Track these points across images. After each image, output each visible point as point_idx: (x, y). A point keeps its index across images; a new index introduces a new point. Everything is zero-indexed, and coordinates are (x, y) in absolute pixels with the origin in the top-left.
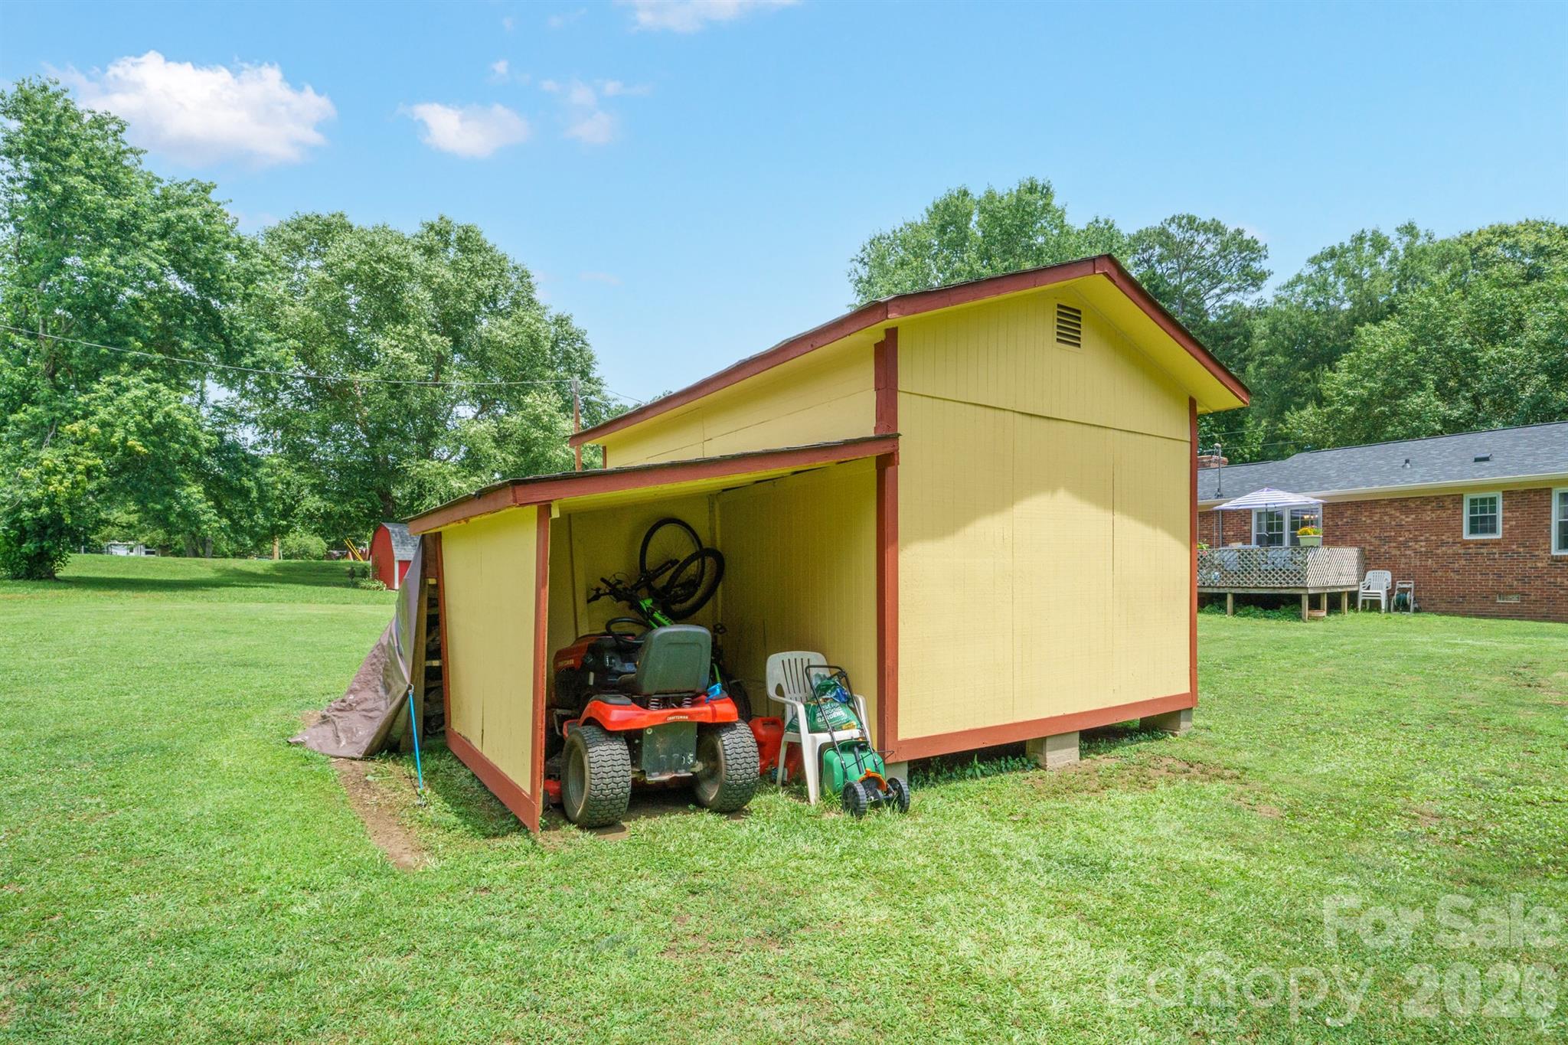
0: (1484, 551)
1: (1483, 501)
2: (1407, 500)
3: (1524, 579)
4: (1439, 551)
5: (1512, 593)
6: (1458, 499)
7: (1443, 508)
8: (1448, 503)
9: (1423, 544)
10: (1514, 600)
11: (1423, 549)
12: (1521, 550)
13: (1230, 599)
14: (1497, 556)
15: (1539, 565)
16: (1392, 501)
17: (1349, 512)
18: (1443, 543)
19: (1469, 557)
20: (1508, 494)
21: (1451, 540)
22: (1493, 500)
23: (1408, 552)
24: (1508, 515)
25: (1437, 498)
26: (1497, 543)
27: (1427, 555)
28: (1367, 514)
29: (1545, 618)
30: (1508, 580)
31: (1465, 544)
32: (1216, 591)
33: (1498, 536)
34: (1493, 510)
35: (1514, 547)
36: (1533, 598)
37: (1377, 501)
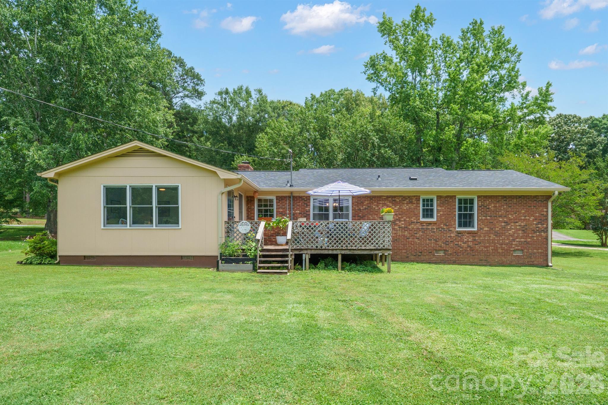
0: (430, 227)
1: (428, 200)
2: (395, 197)
3: (446, 243)
4: (410, 227)
5: (441, 250)
6: (418, 198)
7: (411, 203)
8: (414, 201)
9: (403, 222)
10: (441, 254)
11: (403, 226)
12: (445, 227)
13: (340, 257)
14: (435, 230)
15: (452, 235)
16: (388, 197)
17: (366, 202)
18: (412, 223)
19: (424, 231)
20: (439, 197)
21: (415, 221)
22: (432, 200)
23: (396, 227)
24: (440, 208)
25: (409, 197)
26: (435, 223)
27: (405, 229)
28: (376, 204)
29: (454, 263)
30: (440, 243)
31: (422, 223)
32: (330, 252)
33: (435, 219)
34: (432, 205)
35: (442, 226)
36: (450, 252)
37: (380, 197)
